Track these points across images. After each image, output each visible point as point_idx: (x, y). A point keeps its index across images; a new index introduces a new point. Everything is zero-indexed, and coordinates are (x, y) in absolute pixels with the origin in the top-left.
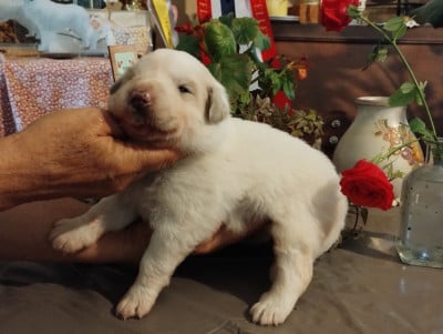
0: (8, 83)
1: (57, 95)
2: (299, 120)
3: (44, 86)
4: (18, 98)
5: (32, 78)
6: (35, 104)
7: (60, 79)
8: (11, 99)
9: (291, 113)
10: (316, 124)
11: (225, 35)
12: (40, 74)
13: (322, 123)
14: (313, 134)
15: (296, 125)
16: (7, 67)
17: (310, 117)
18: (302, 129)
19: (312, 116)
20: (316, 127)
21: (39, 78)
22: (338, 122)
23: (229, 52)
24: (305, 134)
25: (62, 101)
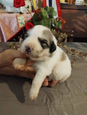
1: (10, 22)
2: (61, 35)
3: (7, 20)
5: (4, 18)
6: (5, 24)
7: (10, 18)
9: (60, 33)
11: (45, 13)
12: (6, 17)
13: (67, 36)
14: (65, 38)
15: (61, 36)
18: (62, 37)
19: (65, 34)
20: (65, 37)
22: (73, 31)
23: (46, 18)
24: (63, 39)
25: (11, 24)
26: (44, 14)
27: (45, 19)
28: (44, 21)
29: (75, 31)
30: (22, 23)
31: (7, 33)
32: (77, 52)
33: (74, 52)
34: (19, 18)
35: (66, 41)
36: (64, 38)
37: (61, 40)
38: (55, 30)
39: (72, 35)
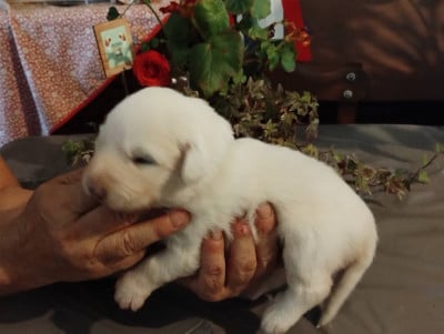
0: (15, 35)
1: (65, 47)
2: (292, 103)
3: (51, 37)
4: (26, 51)
5: (39, 29)
6: (44, 56)
7: (66, 29)
8: (20, 52)
9: (284, 95)
10: (311, 105)
11: (216, 10)
12: (46, 25)
13: (317, 104)
14: (308, 115)
15: (289, 108)
16: (13, 19)
17: (304, 98)
18: (295, 111)
19: (307, 97)
20: (310, 109)
21: (45, 29)
22: (353, 75)
23: (221, 29)
24: (299, 116)
25: (70, 52)
26: (211, 14)
27: (219, 34)
28: (213, 47)
29: (360, 73)
30: (119, 57)
31: (54, 95)
32: (367, 172)
33: (354, 176)
34: (105, 35)
35: (315, 128)
36: (304, 114)
37: (290, 122)
38: (261, 83)
39: (349, 93)
